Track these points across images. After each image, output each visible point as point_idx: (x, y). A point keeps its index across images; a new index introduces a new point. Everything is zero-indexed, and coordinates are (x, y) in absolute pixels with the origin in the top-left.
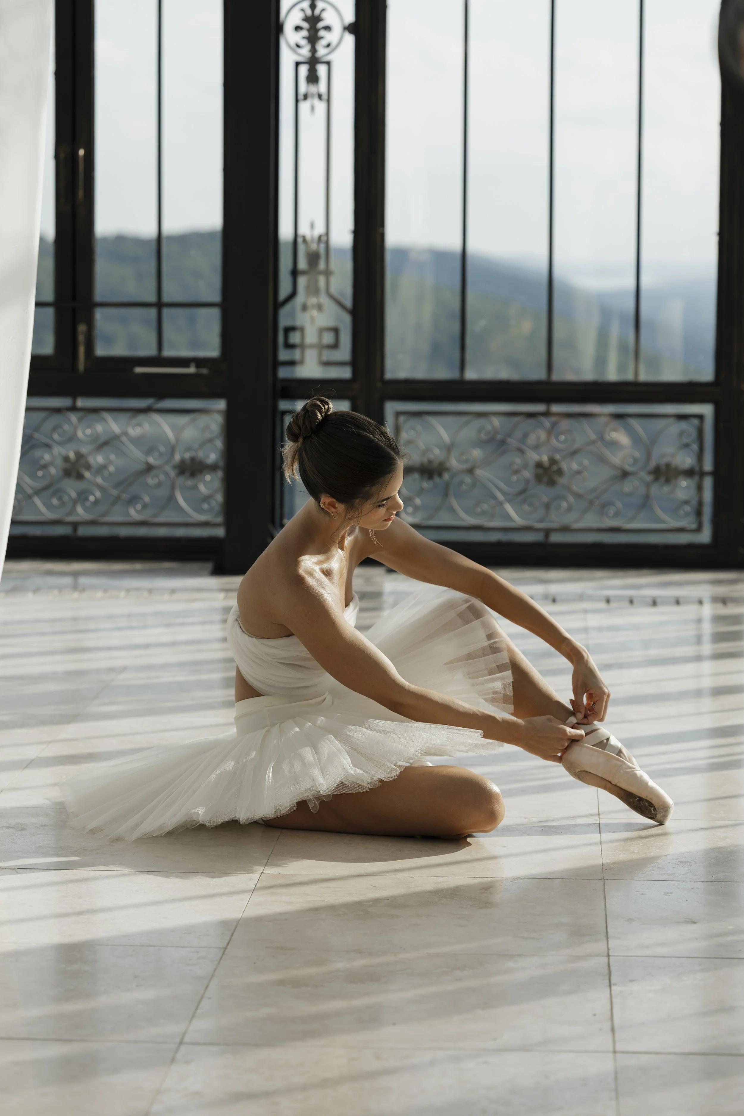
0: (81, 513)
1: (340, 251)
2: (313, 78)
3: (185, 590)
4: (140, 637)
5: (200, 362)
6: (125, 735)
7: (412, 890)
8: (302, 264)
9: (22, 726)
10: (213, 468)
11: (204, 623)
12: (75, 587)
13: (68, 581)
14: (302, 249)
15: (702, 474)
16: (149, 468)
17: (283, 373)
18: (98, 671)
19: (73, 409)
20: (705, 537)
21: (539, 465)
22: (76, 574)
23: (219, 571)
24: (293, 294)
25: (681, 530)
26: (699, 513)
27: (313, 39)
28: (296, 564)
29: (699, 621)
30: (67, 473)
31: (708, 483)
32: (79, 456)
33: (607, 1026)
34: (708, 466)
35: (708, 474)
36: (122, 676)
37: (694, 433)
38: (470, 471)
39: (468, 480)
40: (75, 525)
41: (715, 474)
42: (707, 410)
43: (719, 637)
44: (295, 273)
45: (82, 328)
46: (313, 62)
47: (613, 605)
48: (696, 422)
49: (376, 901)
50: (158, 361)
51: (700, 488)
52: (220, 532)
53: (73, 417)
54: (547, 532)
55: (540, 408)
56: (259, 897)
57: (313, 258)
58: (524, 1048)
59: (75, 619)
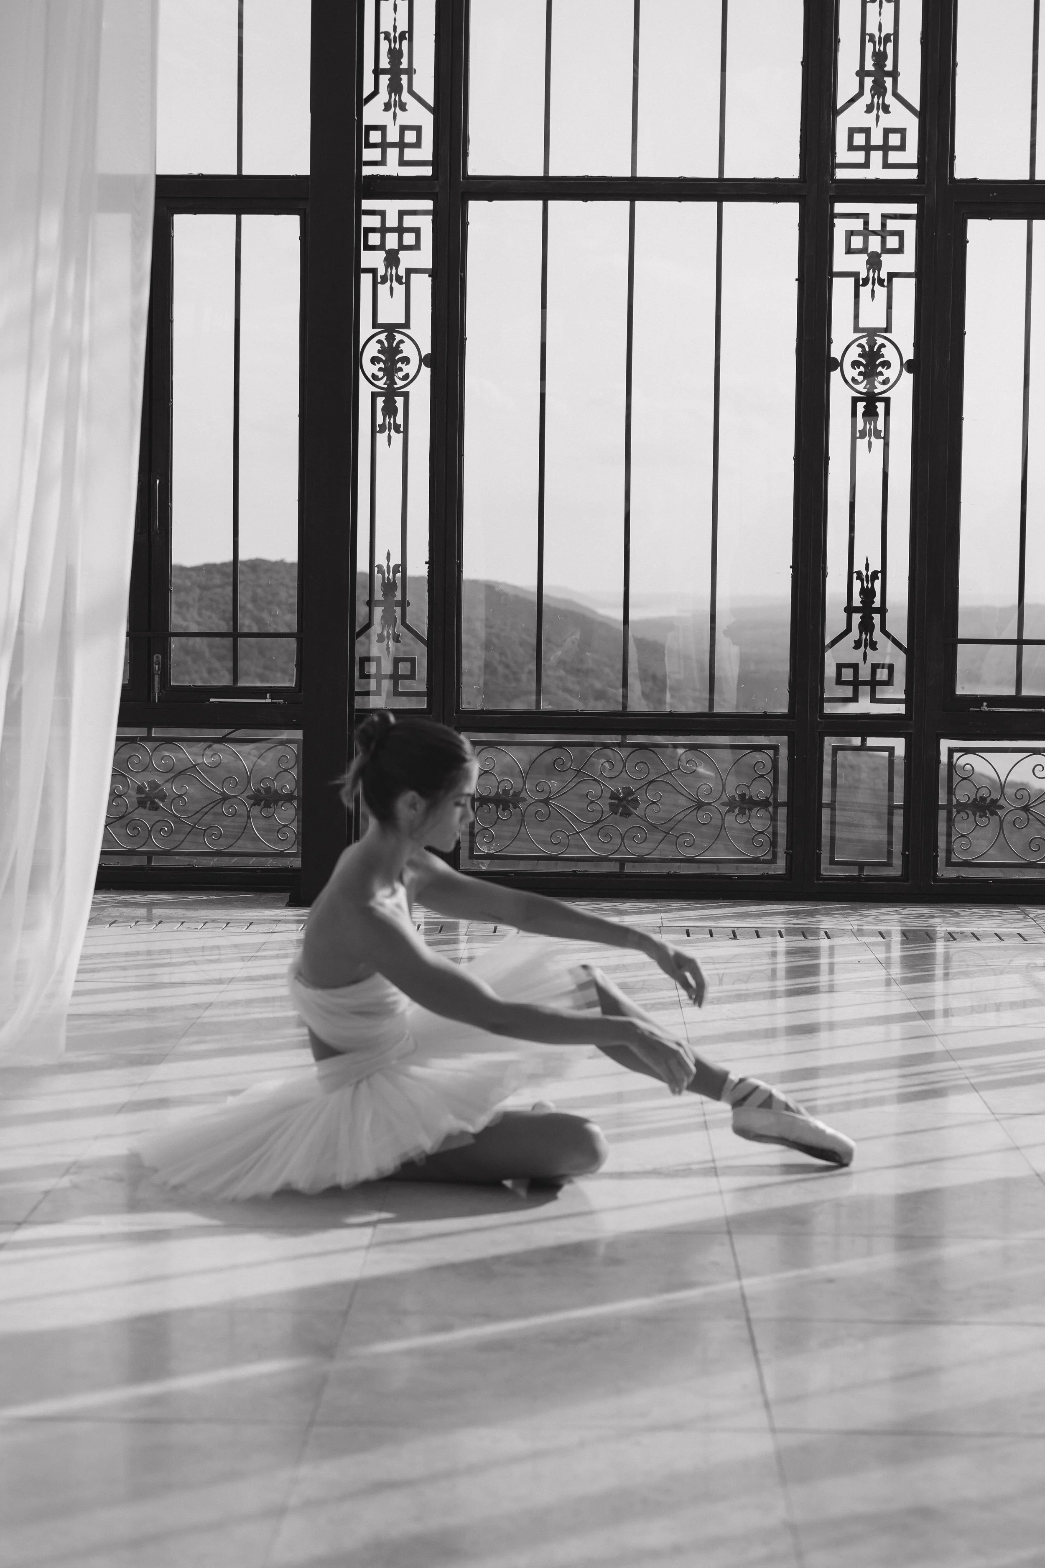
0: (157, 844)
1: (417, 579)
2: (390, 410)
3: (263, 922)
4: (214, 971)
5: (275, 692)
6: (218, 1076)
7: (533, 1245)
8: (378, 595)
9: (110, 1067)
10: (289, 798)
11: (277, 957)
12: (149, 919)
13: (142, 912)
14: (378, 576)
15: (777, 805)
16: (225, 798)
17: (358, 702)
18: (183, 1007)
19: (149, 739)
20: (780, 867)
21: (614, 796)
22: (150, 905)
23: (294, 903)
24: (368, 626)
25: (756, 861)
26: (774, 844)
27: (390, 371)
28: (370, 895)
29: (774, 954)
30: (141, 803)
31: (783, 812)
32: (154, 785)
33: (759, 1400)
34: (783, 797)
35: (783, 804)
36: (208, 1013)
37: (769, 765)
38: (546, 801)
39: (543, 810)
40: (150, 855)
41: (790, 805)
42: (782, 741)
43: (793, 972)
44: (370, 603)
45: (157, 658)
46: (390, 393)
47: (692, 937)
48: (771, 752)
49: (498, 1259)
50: (233, 691)
51: (774, 818)
52: (297, 863)
53: (148, 746)
54: (622, 862)
55: (616, 739)
56: (376, 1255)
57: (389, 587)
58: (677, 1427)
59: (149, 953)
